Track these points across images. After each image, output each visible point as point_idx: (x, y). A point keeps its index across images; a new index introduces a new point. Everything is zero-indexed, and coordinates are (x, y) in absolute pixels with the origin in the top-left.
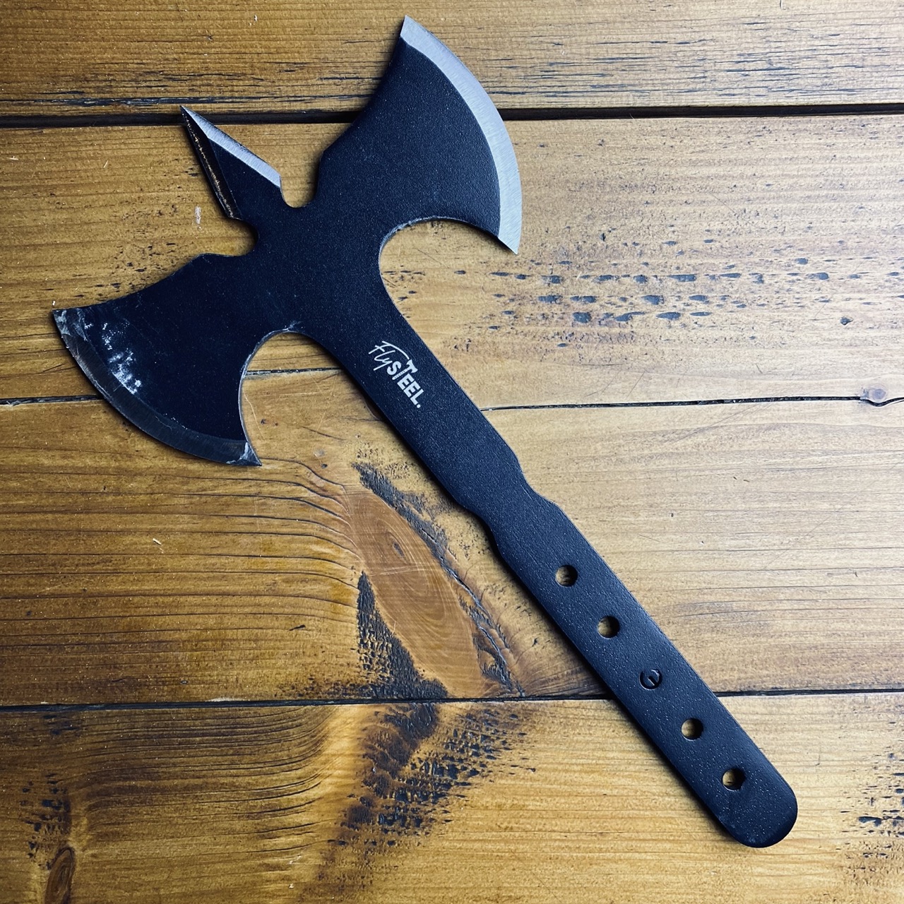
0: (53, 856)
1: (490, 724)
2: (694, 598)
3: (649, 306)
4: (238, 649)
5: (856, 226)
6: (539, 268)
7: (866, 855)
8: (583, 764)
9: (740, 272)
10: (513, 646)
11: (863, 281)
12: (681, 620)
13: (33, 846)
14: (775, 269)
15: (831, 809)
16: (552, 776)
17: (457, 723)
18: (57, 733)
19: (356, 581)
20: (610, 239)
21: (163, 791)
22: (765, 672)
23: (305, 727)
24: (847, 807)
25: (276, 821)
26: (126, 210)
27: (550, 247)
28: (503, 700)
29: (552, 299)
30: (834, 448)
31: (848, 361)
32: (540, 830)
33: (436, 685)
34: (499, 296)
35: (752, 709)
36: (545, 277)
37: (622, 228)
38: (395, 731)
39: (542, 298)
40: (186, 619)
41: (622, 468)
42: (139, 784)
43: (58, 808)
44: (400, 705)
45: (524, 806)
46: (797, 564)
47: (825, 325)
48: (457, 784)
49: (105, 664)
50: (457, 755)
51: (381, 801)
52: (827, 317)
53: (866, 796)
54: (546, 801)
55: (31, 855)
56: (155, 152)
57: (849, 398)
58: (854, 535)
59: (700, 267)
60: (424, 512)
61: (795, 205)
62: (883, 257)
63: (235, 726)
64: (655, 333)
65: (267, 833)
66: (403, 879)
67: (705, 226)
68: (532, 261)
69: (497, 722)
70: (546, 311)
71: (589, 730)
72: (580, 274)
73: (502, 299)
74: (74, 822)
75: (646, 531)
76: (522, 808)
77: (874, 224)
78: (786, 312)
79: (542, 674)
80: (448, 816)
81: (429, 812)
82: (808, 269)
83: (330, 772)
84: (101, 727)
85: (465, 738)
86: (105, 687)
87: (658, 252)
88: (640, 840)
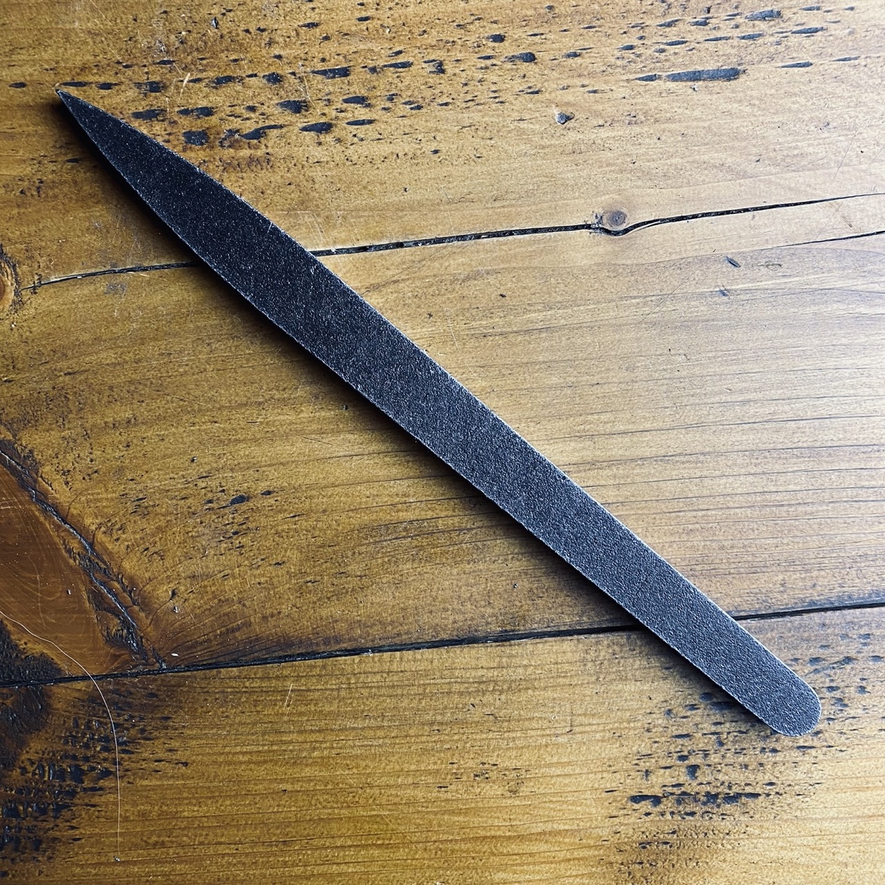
1: (120, 708)
2: (385, 517)
3: (288, 117)
6: (129, 72)
7: (643, 845)
8: (251, 753)
9: (411, 60)
10: (143, 602)
11: (585, 60)
12: (370, 548)
14: (460, 51)
15: (592, 789)
16: (212, 770)
17: (75, 710)
20: (226, 25)
24: (614, 784)
27: (144, 44)
28: (136, 675)
29: (152, 114)
30: (559, 299)
31: (570, 175)
32: (201, 843)
33: (44, 661)
36: (139, 85)
37: (241, 8)
39: (137, 115)
45: (177, 812)
47: (536, 127)
50: (81, 753)
52: (537, 114)
53: (638, 768)
54: (206, 805)
57: (576, 228)
58: (596, 417)
59: (354, 56)
60: (2, 428)
62: (610, 25)
64: (298, 152)
68: (119, 63)
69: (130, 705)
70: (144, 130)
71: (255, 706)
72: (188, 77)
75: (313, 432)
76: (175, 816)
78: (481, 111)
79: (186, 636)
80: (75, 833)
81: (49, 830)
82: (507, 49)
85: (88, 726)
87: (294, 40)
88: (337, 847)
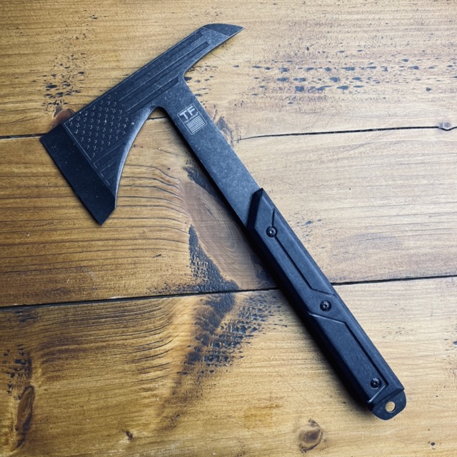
0: (21, 392)
1: (262, 303)
3: (332, 83)
4: (125, 269)
5: (430, 43)
6: (276, 64)
9: (376, 66)
11: (436, 70)
12: (357, 243)
13: (10, 386)
14: (393, 64)
15: (439, 339)
16: (296, 329)
17: (244, 303)
18: (23, 321)
19: (188, 230)
21: (85, 350)
22: (402, 269)
23: (162, 310)
24: (447, 337)
25: (148, 364)
26: (58, 36)
27: (281, 54)
28: (268, 290)
29: (284, 80)
30: (428, 152)
31: (431, 109)
33: (232, 283)
34: (257, 78)
35: (396, 288)
37: (317, 44)
38: (211, 309)
39: (279, 80)
40: (95, 254)
41: (324, 166)
42: (71, 347)
43: (24, 364)
44: (214, 295)
46: (414, 212)
47: (419, 92)
48: (246, 336)
49: (50, 281)
50: (245, 321)
51: (205, 348)
52: (419, 87)
54: (294, 343)
55: (9, 392)
56: (73, 6)
57: (432, 127)
59: (356, 63)
61: (400, 33)
62: (444, 58)
63: (125, 311)
64: (337, 96)
65: (143, 371)
66: (219, 391)
67: (357, 44)
68: (273, 60)
69: (265, 301)
70: (281, 85)
72: (297, 67)
73: (258, 80)
74: (34, 371)
77: (439, 42)
78: (400, 85)
80: (242, 354)
81: (232, 352)
82: (409, 64)
83: (177, 334)
84: (49, 317)
85: (249, 310)
86: (51, 294)
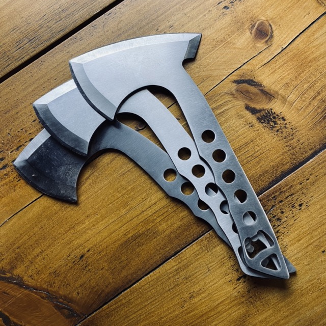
2: (124, 239)
10: (71, 301)
20: (12, 133)
60: (7, 274)
71: (118, 313)
75: (92, 227)
79: (88, 304)
87: (32, 127)
